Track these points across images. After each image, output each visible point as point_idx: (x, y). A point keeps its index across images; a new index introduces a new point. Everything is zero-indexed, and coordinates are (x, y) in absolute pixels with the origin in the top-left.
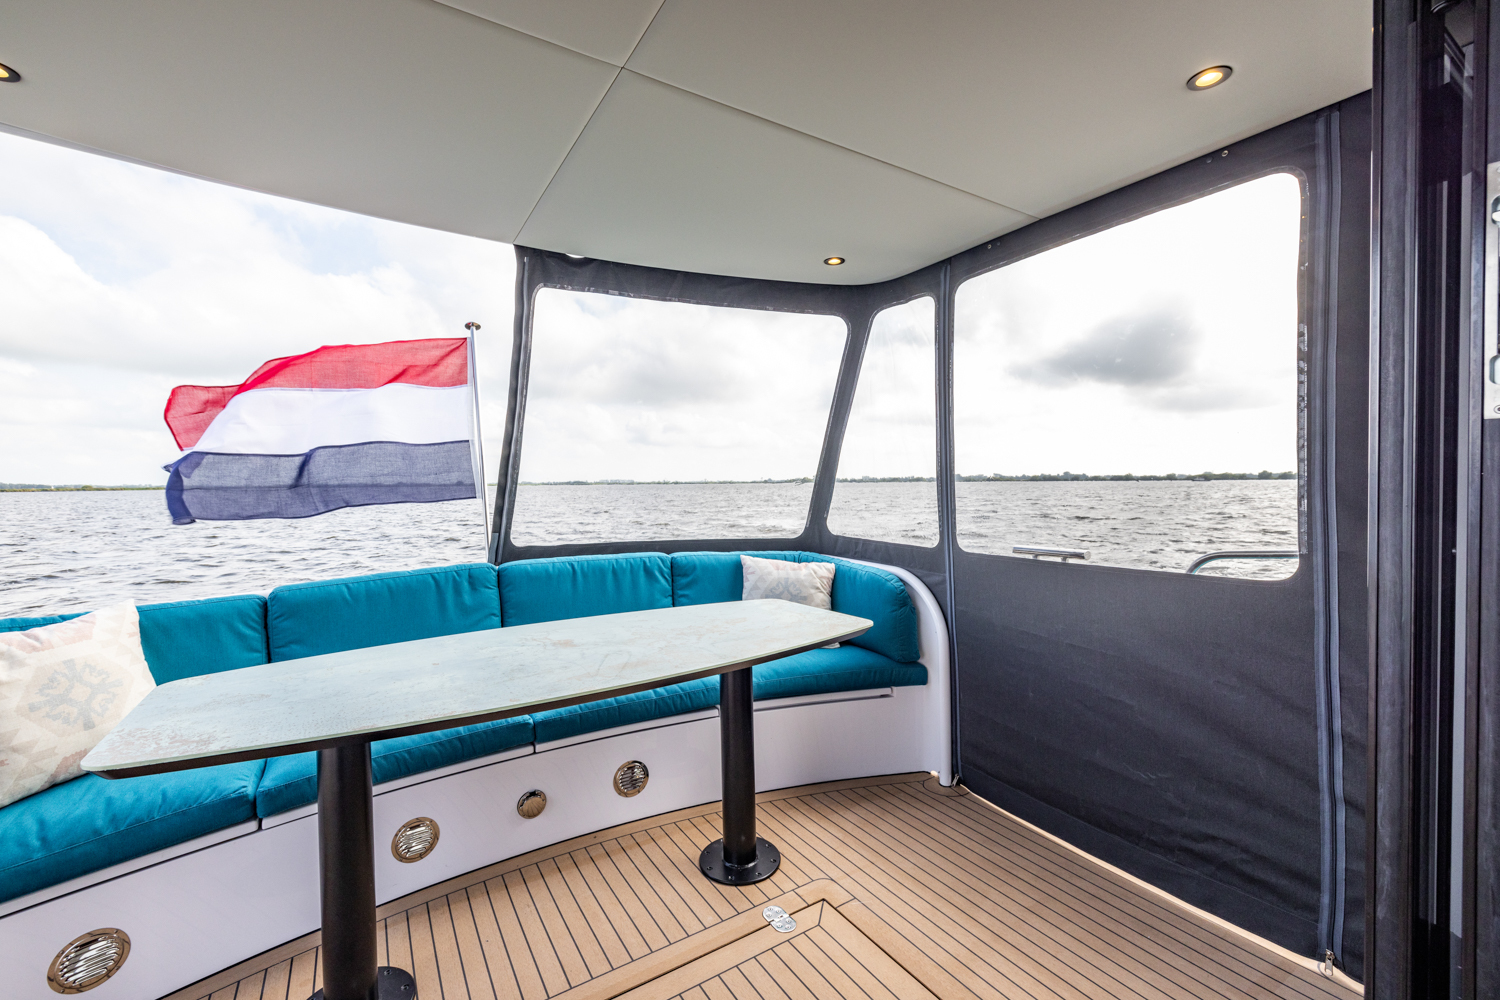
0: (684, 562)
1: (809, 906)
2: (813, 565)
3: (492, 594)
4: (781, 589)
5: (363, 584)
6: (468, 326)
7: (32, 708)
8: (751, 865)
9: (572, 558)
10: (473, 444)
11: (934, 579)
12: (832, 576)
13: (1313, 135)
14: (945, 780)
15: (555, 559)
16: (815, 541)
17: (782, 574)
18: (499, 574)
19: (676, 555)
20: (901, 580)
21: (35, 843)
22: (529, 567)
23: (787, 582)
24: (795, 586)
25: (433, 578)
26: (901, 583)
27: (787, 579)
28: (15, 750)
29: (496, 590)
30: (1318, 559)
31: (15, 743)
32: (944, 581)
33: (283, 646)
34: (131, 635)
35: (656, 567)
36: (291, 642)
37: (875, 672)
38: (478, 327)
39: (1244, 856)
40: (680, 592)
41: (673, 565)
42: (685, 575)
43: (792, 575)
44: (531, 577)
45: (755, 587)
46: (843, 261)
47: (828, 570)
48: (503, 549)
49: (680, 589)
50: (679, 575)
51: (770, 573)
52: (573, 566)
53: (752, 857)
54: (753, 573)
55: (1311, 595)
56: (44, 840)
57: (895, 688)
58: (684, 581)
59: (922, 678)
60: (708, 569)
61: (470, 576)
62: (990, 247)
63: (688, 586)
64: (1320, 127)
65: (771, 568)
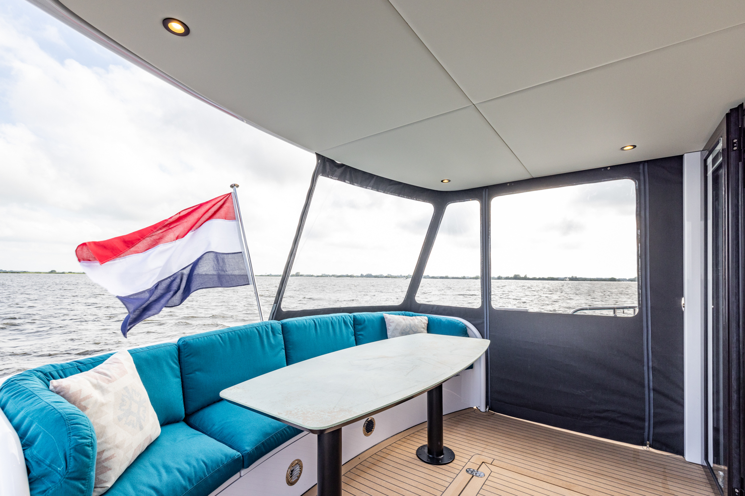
0: (359, 318)
2: (418, 317)
3: (281, 337)
4: (409, 329)
5: (226, 334)
6: (232, 186)
7: (119, 419)
9: (314, 317)
10: (244, 254)
11: (477, 321)
12: (427, 322)
13: (639, 169)
14: (483, 409)
16: (409, 306)
17: (408, 322)
18: (282, 326)
19: (355, 314)
22: (296, 322)
23: (410, 326)
24: (415, 328)
25: (257, 329)
26: (460, 323)
29: (282, 335)
30: (644, 309)
33: (191, 373)
35: (348, 321)
36: (195, 371)
38: (238, 186)
40: (359, 333)
41: (355, 319)
42: (360, 324)
43: (413, 322)
44: (298, 327)
45: (395, 329)
46: (449, 181)
47: (426, 319)
48: (278, 314)
49: (359, 331)
50: (357, 324)
51: (401, 322)
52: (314, 320)
54: (393, 322)
55: (642, 321)
58: (360, 327)
60: (371, 321)
61: (272, 328)
62: (508, 184)
63: (362, 330)
64: (641, 167)
65: (402, 320)
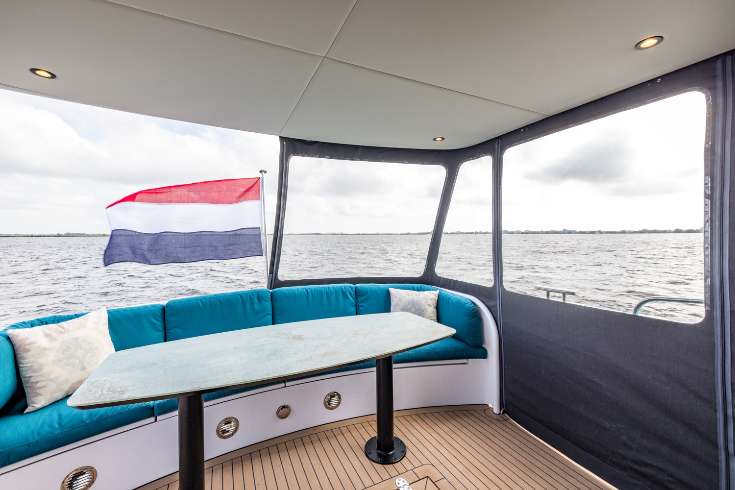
0: (362, 289)
1: (420, 480)
2: (426, 293)
3: (268, 304)
4: (410, 305)
5: (208, 300)
6: (261, 172)
7: (59, 361)
8: (391, 453)
9: (307, 286)
10: (262, 229)
11: (492, 303)
12: (437, 298)
13: (715, 69)
14: (496, 410)
15: (299, 287)
16: (429, 279)
17: (411, 298)
18: (272, 294)
19: (358, 285)
20: (473, 303)
21: (57, 426)
22: (286, 291)
23: (413, 302)
24: (417, 304)
25: (241, 296)
26: (473, 305)
27: (413, 301)
28: (51, 380)
29: (270, 303)
30: (717, 313)
31: (51, 377)
32: (496, 305)
33: (171, 329)
34: (104, 325)
35: (348, 291)
36: (175, 327)
37: (459, 351)
38: (265, 172)
39: (670, 479)
40: (360, 304)
41: (356, 290)
42: (362, 296)
43: (416, 298)
44: (287, 296)
45: (397, 305)
46: (443, 139)
47: (435, 295)
48: (274, 282)
49: (360, 303)
50: (359, 296)
51: (404, 297)
52: (307, 291)
53: (392, 449)
54: (396, 297)
55: (712, 334)
56: (60, 424)
57: (469, 360)
58: (362, 298)
59: (484, 355)
60: (374, 292)
61: (258, 296)
62: (522, 130)
63: (363, 301)
64: (719, 65)
65: (405, 295)
